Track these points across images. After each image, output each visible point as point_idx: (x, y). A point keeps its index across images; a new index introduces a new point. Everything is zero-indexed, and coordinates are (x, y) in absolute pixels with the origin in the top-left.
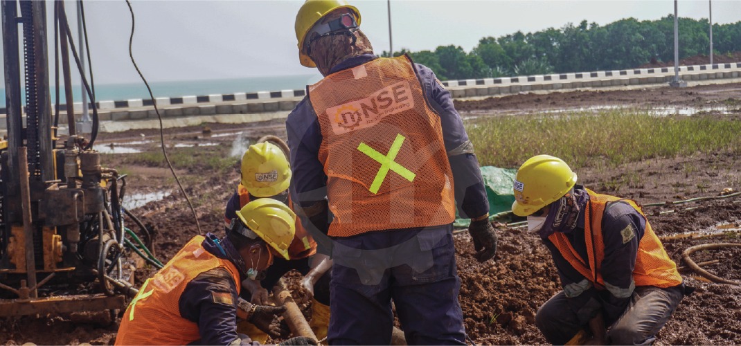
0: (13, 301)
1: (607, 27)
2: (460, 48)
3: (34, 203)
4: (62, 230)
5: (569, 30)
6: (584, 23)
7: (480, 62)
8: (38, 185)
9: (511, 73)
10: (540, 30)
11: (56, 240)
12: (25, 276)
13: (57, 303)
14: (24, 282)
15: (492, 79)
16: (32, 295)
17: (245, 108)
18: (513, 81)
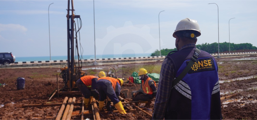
0: (67, 92)
1: (211, 44)
3: (71, 77)
4: (75, 81)
5: (203, 45)
6: (206, 44)
8: (72, 74)
11: (74, 83)
12: (69, 88)
13: (73, 92)
14: (68, 89)
16: (70, 91)
17: (127, 61)
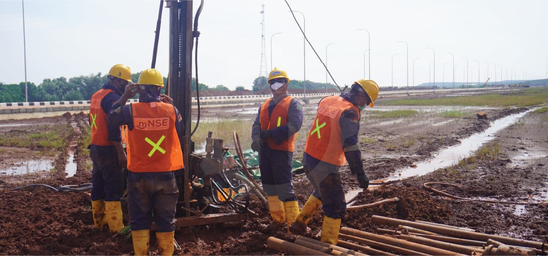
2: (33, 84)
7: (44, 91)
9: (60, 99)
10: (76, 77)
15: (49, 102)
18: (61, 103)
